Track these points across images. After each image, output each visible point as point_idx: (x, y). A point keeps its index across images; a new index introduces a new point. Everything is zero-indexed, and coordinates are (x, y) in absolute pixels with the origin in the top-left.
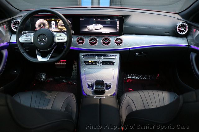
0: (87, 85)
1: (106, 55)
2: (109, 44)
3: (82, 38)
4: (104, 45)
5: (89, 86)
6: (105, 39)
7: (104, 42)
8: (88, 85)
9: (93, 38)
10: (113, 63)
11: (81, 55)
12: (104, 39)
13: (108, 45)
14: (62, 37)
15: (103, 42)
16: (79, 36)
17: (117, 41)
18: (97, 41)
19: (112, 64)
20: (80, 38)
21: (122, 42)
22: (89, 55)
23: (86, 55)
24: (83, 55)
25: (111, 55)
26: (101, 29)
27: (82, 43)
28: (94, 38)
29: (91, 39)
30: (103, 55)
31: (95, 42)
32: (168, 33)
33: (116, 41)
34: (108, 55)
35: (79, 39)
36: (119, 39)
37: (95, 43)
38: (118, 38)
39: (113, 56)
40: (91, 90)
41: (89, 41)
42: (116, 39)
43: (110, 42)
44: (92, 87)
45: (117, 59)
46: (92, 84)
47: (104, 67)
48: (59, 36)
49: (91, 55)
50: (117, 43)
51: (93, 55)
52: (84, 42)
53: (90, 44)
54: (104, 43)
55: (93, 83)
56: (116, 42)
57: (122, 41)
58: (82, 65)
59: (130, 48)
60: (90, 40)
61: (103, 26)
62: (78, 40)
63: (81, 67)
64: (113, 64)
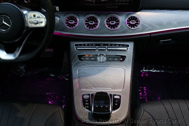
0: (81, 99)
1: (111, 45)
2: (117, 26)
3: (73, 17)
4: (110, 28)
5: (84, 100)
6: (111, 18)
7: (109, 24)
8: (83, 98)
9: (90, 17)
10: (124, 58)
11: (73, 44)
12: (108, 19)
13: (116, 28)
14: (38, 19)
15: (107, 24)
16: (68, 14)
17: (131, 22)
18: (97, 22)
19: (121, 59)
20: (71, 17)
21: (138, 24)
22: (84, 45)
23: (81, 45)
24: (76, 45)
25: (119, 45)
27: (74, 25)
28: (93, 17)
29: (88, 19)
30: (107, 45)
31: (94, 23)
33: (128, 21)
34: (115, 45)
35: (68, 18)
36: (134, 17)
37: (94, 26)
38: (131, 17)
39: (123, 46)
40: (88, 111)
41: (84, 22)
42: (129, 19)
43: (118, 24)
44: (90, 103)
45: (129, 50)
46: (89, 98)
47: (108, 65)
48: (33, 17)
49: (88, 45)
50: (130, 25)
51: (92, 45)
52: (76, 24)
53: (87, 26)
54: (110, 26)
55: (92, 95)
56: (128, 23)
57: (138, 21)
58: (74, 62)
59: (151, 34)
60: (86, 21)
62: (67, 21)
63: (73, 64)
64: (123, 60)
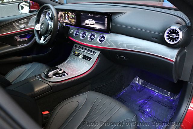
2: (93, 40)
7: (91, 38)
12: (92, 35)
19: (89, 59)
21: (104, 40)
26: (93, 24)
30: (86, 49)
32: (157, 38)
34: (90, 50)
38: (102, 36)
39: (93, 52)
45: (95, 56)
56: (99, 39)
59: (110, 48)
61: (95, 22)
